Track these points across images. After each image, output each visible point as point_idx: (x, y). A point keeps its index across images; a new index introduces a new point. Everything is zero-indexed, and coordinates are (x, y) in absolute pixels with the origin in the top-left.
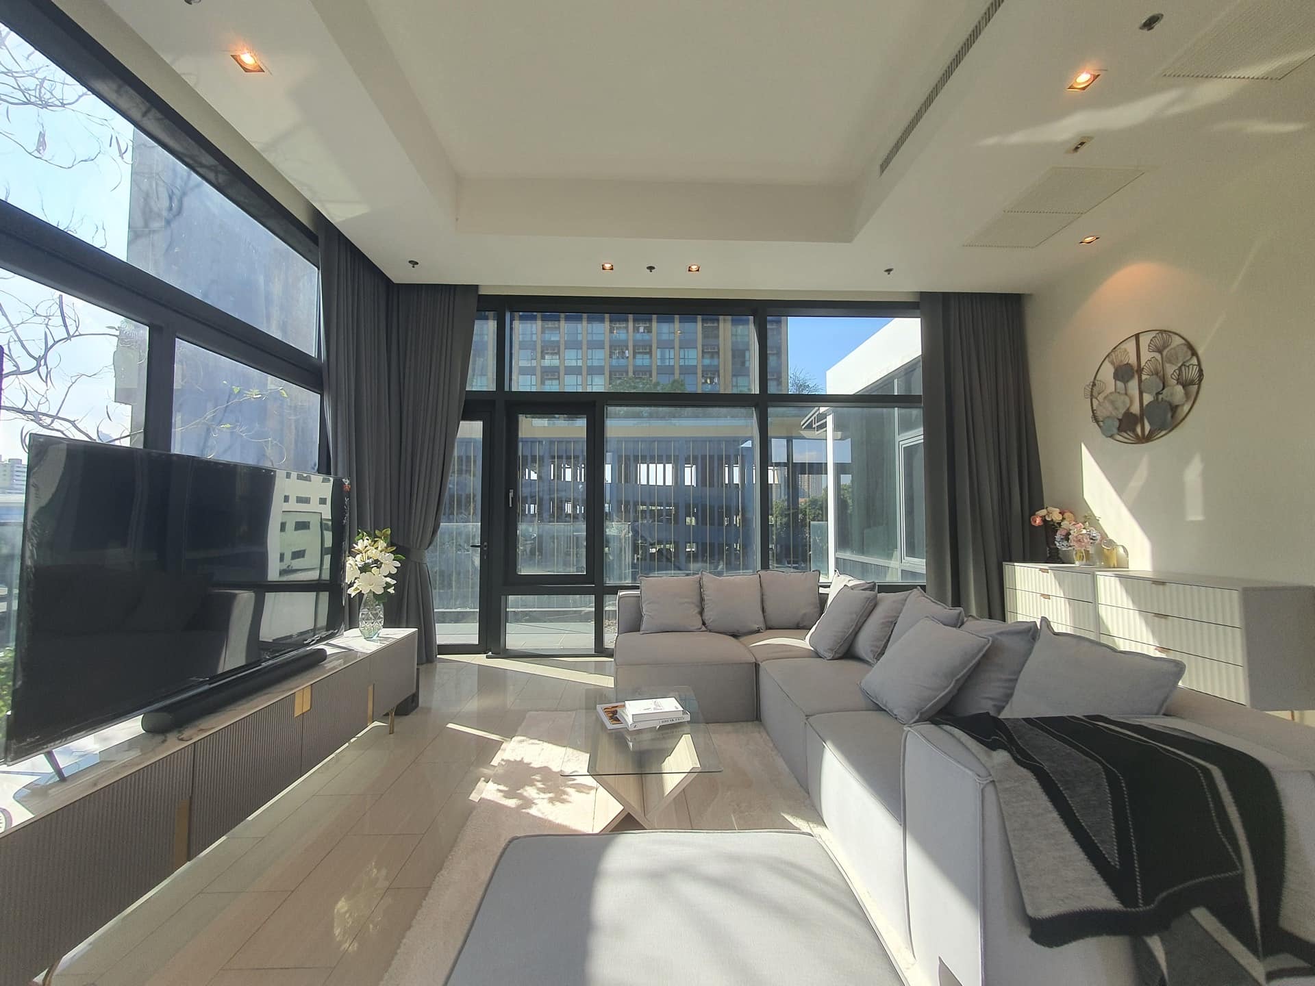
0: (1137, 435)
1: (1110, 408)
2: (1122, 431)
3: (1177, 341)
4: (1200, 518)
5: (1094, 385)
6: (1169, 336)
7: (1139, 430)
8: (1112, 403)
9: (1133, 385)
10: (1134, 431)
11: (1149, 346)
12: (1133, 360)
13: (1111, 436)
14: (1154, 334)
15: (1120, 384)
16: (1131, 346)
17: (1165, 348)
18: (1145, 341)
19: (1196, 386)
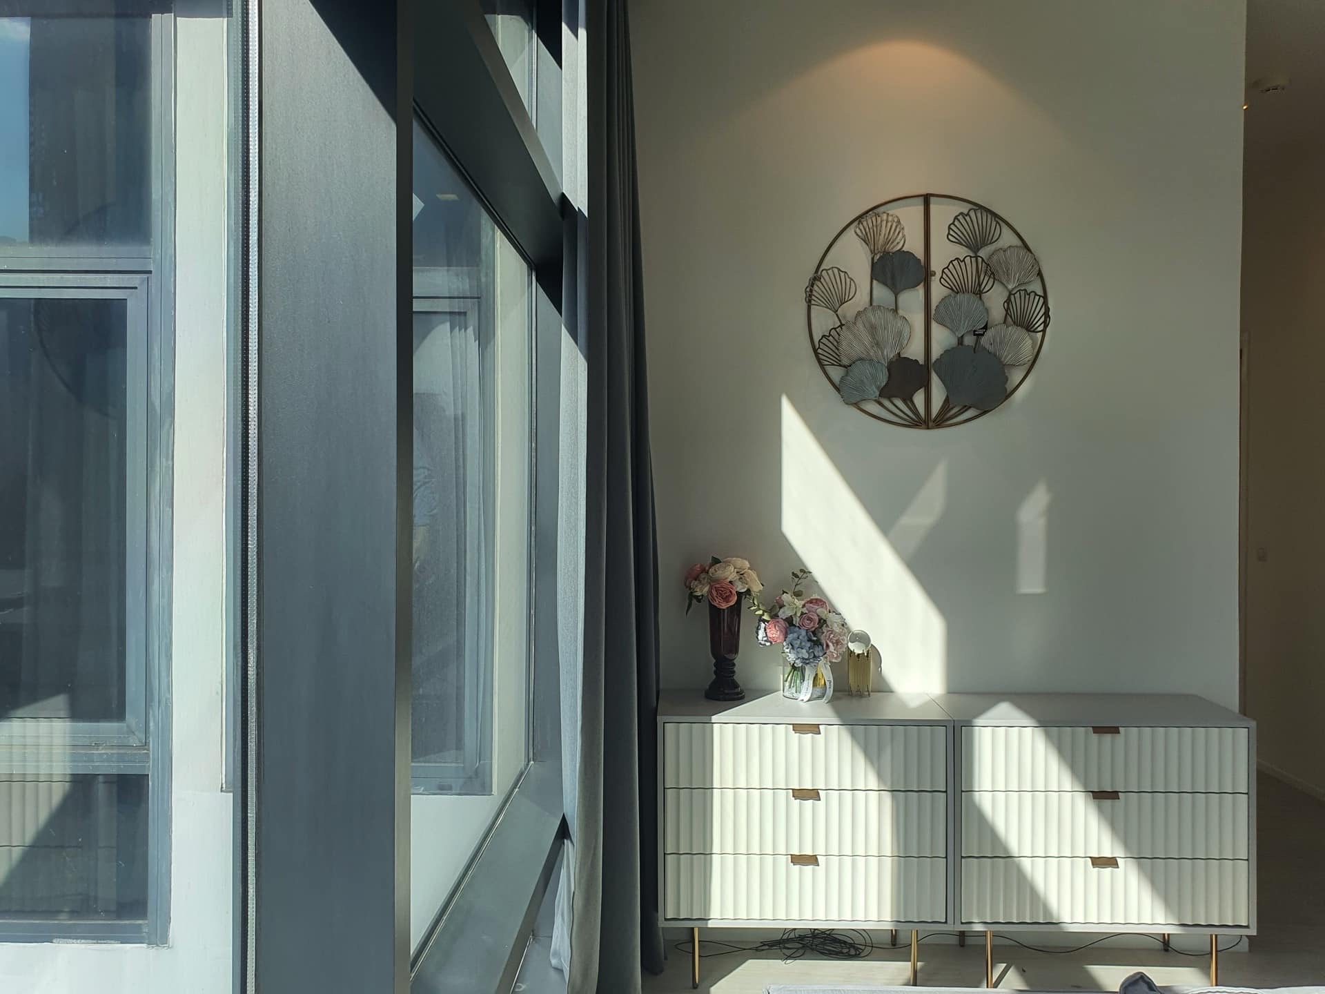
0: (914, 410)
1: (867, 339)
2: (885, 397)
3: (1007, 239)
4: (1039, 590)
5: (816, 278)
6: (997, 222)
7: (919, 399)
8: (873, 329)
9: (912, 300)
10: (908, 400)
11: (949, 228)
12: (914, 245)
13: (856, 405)
14: (964, 208)
15: (882, 293)
16: (911, 216)
17: (984, 243)
18: (943, 214)
19: (1039, 335)
